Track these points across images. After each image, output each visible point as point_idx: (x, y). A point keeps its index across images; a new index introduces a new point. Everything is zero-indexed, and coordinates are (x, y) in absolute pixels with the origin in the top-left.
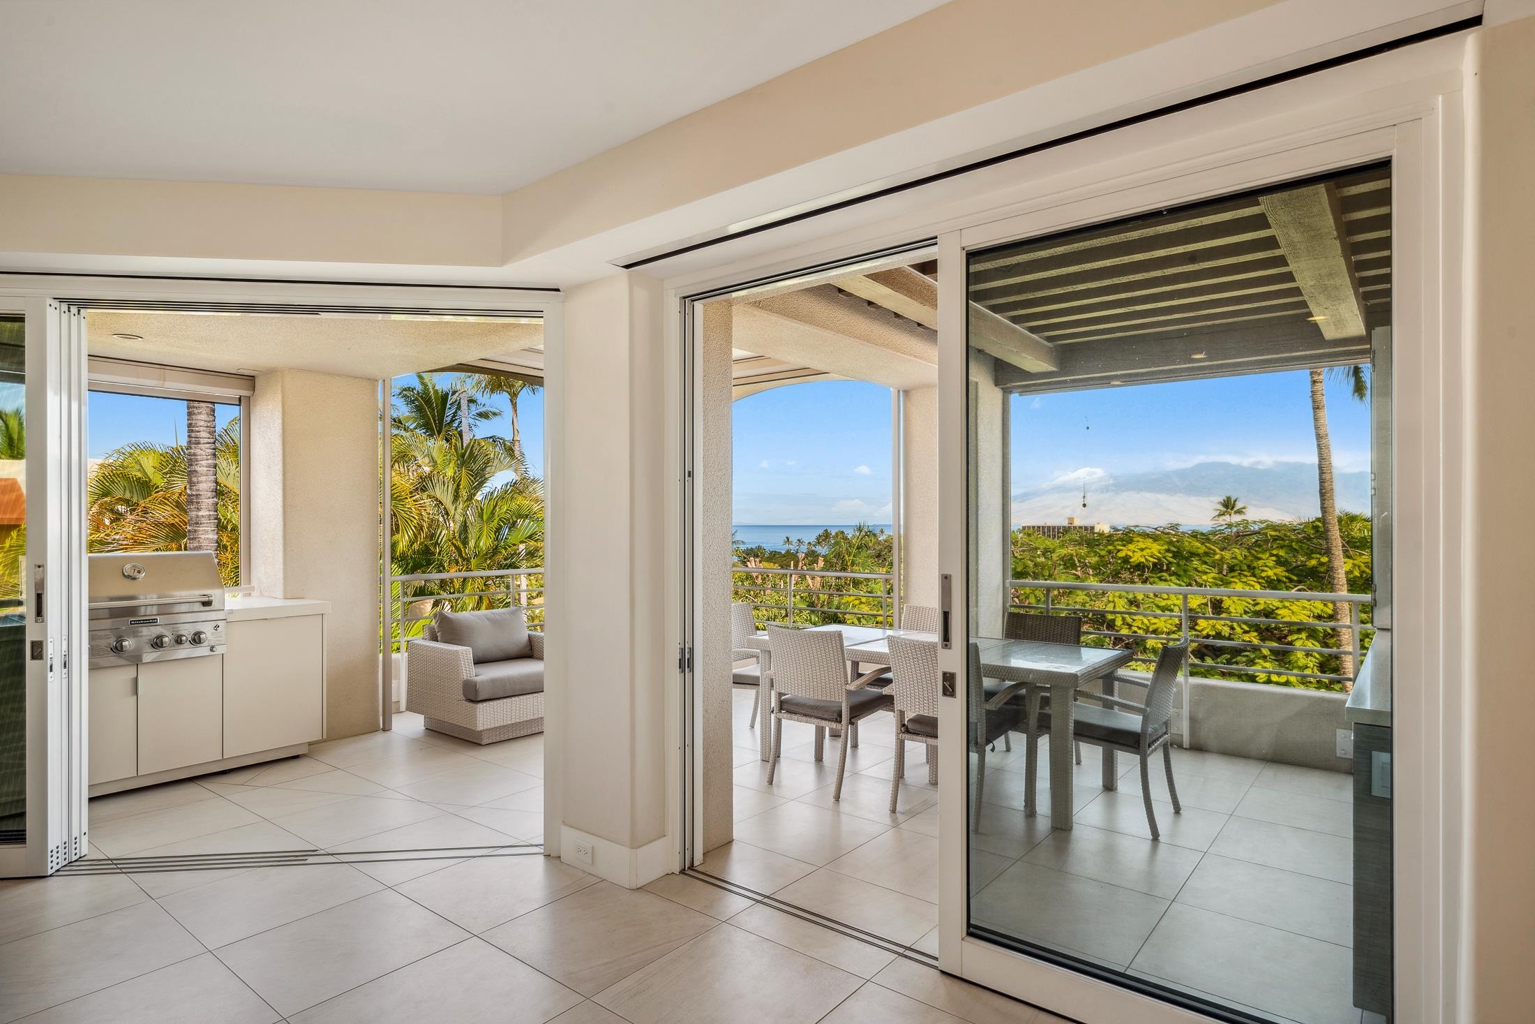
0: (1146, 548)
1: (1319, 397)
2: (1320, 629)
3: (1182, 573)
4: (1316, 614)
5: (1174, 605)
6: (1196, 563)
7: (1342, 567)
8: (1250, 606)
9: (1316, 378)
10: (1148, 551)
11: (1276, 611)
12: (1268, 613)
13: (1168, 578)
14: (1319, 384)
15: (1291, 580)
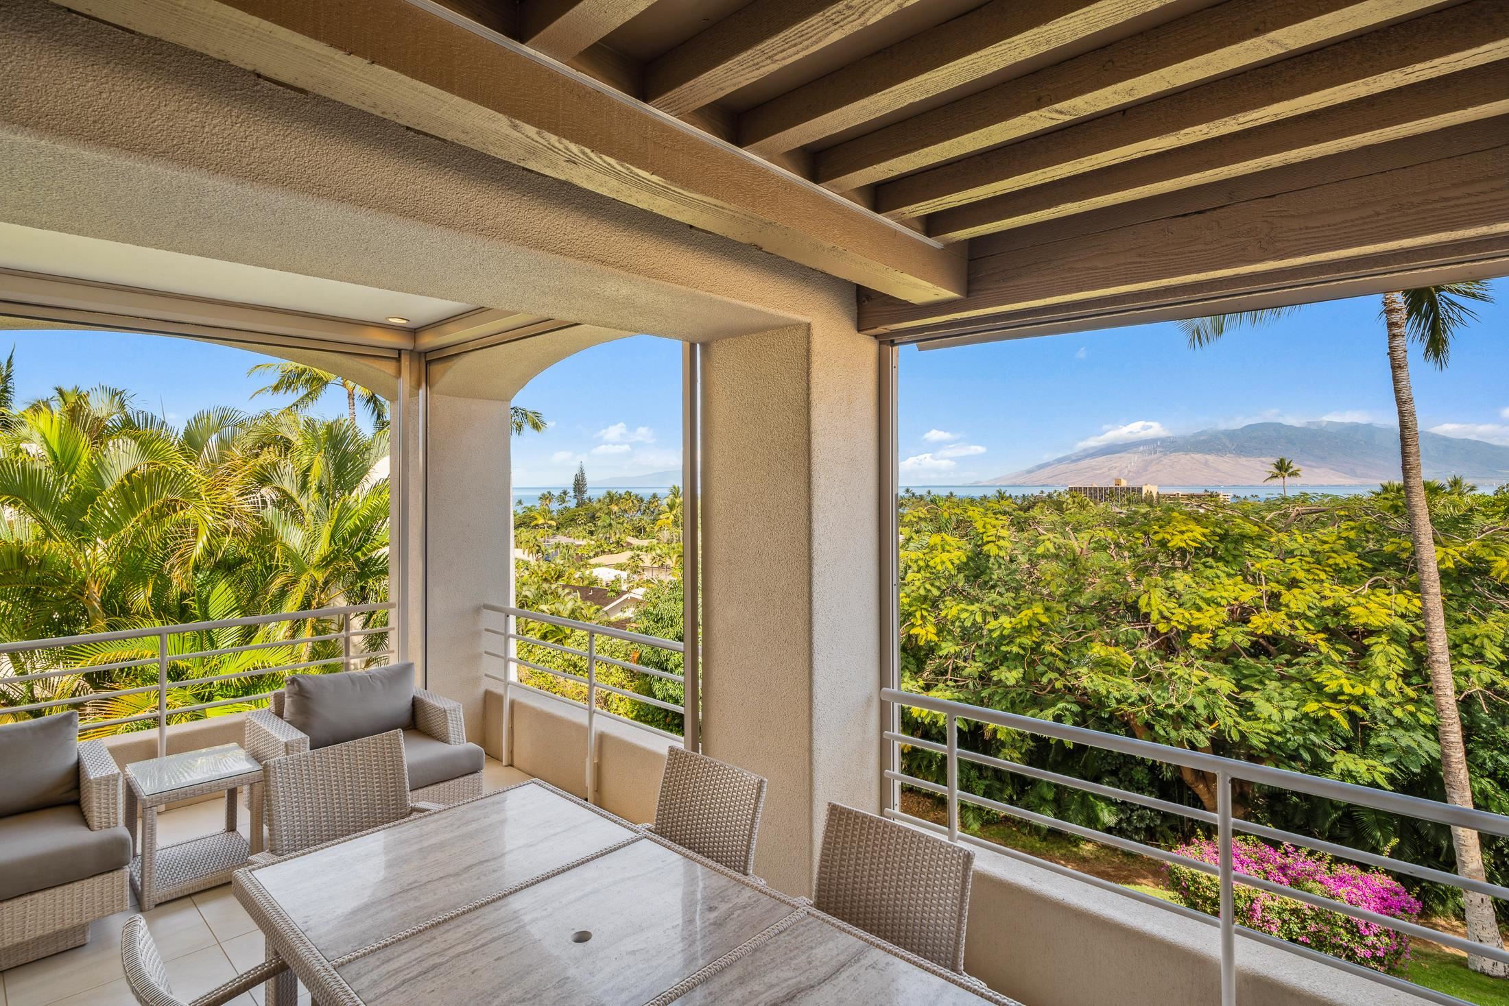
0: (1187, 531)
1: (1399, 354)
2: (1404, 631)
3: (1230, 559)
4: (1399, 614)
5: (1222, 597)
6: (1248, 546)
7: (1433, 558)
8: (1317, 602)
9: (1396, 331)
10: (1190, 534)
11: (1349, 609)
12: (1337, 611)
13: (1214, 564)
14: (1401, 338)
15: (1364, 568)
